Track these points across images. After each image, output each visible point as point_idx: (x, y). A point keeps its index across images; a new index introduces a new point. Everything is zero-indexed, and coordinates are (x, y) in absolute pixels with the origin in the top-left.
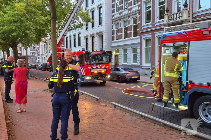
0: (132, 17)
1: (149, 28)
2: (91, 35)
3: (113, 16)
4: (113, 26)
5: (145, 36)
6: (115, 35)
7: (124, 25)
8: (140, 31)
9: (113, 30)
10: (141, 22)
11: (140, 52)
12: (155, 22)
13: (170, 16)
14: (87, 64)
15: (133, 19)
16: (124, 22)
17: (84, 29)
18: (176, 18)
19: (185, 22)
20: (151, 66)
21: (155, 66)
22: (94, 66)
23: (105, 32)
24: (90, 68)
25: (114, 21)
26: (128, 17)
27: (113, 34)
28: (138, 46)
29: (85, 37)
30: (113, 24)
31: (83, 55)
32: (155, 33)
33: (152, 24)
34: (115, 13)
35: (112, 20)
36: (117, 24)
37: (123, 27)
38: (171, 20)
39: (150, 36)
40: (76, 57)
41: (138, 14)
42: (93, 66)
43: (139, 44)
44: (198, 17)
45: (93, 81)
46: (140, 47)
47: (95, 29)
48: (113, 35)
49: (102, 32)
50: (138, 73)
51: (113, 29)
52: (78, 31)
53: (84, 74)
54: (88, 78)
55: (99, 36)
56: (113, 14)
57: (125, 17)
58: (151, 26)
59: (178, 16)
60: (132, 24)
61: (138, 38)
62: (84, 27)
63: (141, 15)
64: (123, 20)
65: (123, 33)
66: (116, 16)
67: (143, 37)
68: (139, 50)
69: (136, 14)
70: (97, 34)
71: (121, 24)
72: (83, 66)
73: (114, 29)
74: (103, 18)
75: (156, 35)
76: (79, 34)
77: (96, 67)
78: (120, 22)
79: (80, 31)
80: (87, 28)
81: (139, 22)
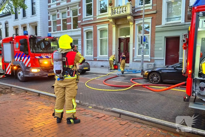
0: (71, 8)
1: (91, 21)
2: (22, 25)
3: (49, 6)
4: (49, 17)
5: (86, 29)
6: (52, 26)
7: (62, 17)
8: (80, 23)
9: (49, 21)
10: (82, 14)
11: (81, 44)
12: (97, 15)
13: (114, 9)
14: (33, 52)
15: (73, 11)
16: (62, 13)
17: (12, 18)
18: (120, 11)
19: (129, 15)
20: (93, 57)
21: (97, 58)
22: (44, 55)
23: (39, 22)
24: (38, 57)
25: (51, 12)
26: (67, 9)
27: (50, 24)
28: (79, 38)
29: (14, 27)
30: (49, 15)
31: (27, 40)
32: (97, 26)
33: (94, 17)
34: (52, 3)
35: (49, 10)
36: (54, 15)
37: (61, 18)
38: (115, 13)
39: (91, 28)
40: (13, 43)
41: (78, 6)
42: (42, 55)
43: (80, 36)
44: (139, 12)
45: (42, 75)
46: (81, 39)
47: (27, 19)
48: (49, 27)
49: (36, 23)
50: (88, 64)
51: (49, 19)
52: (5, 21)
53: (29, 66)
54: (35, 70)
55: (32, 26)
56: (49, 4)
57: (63, 8)
58: (92, 19)
59: (122, 10)
60: (71, 16)
61: (79, 30)
62: (13, 16)
63: (82, 7)
64: (61, 11)
65: (61, 25)
66: (52, 7)
67: (84, 30)
68: (80, 42)
69: (76, 6)
70: (30, 24)
71: (58, 15)
72: (28, 54)
73: (51, 20)
74: (37, 8)
75: (98, 28)
76: (6, 24)
77: (46, 56)
78: (58, 13)
79: (8, 20)
80: (16, 17)
81: (79, 14)
